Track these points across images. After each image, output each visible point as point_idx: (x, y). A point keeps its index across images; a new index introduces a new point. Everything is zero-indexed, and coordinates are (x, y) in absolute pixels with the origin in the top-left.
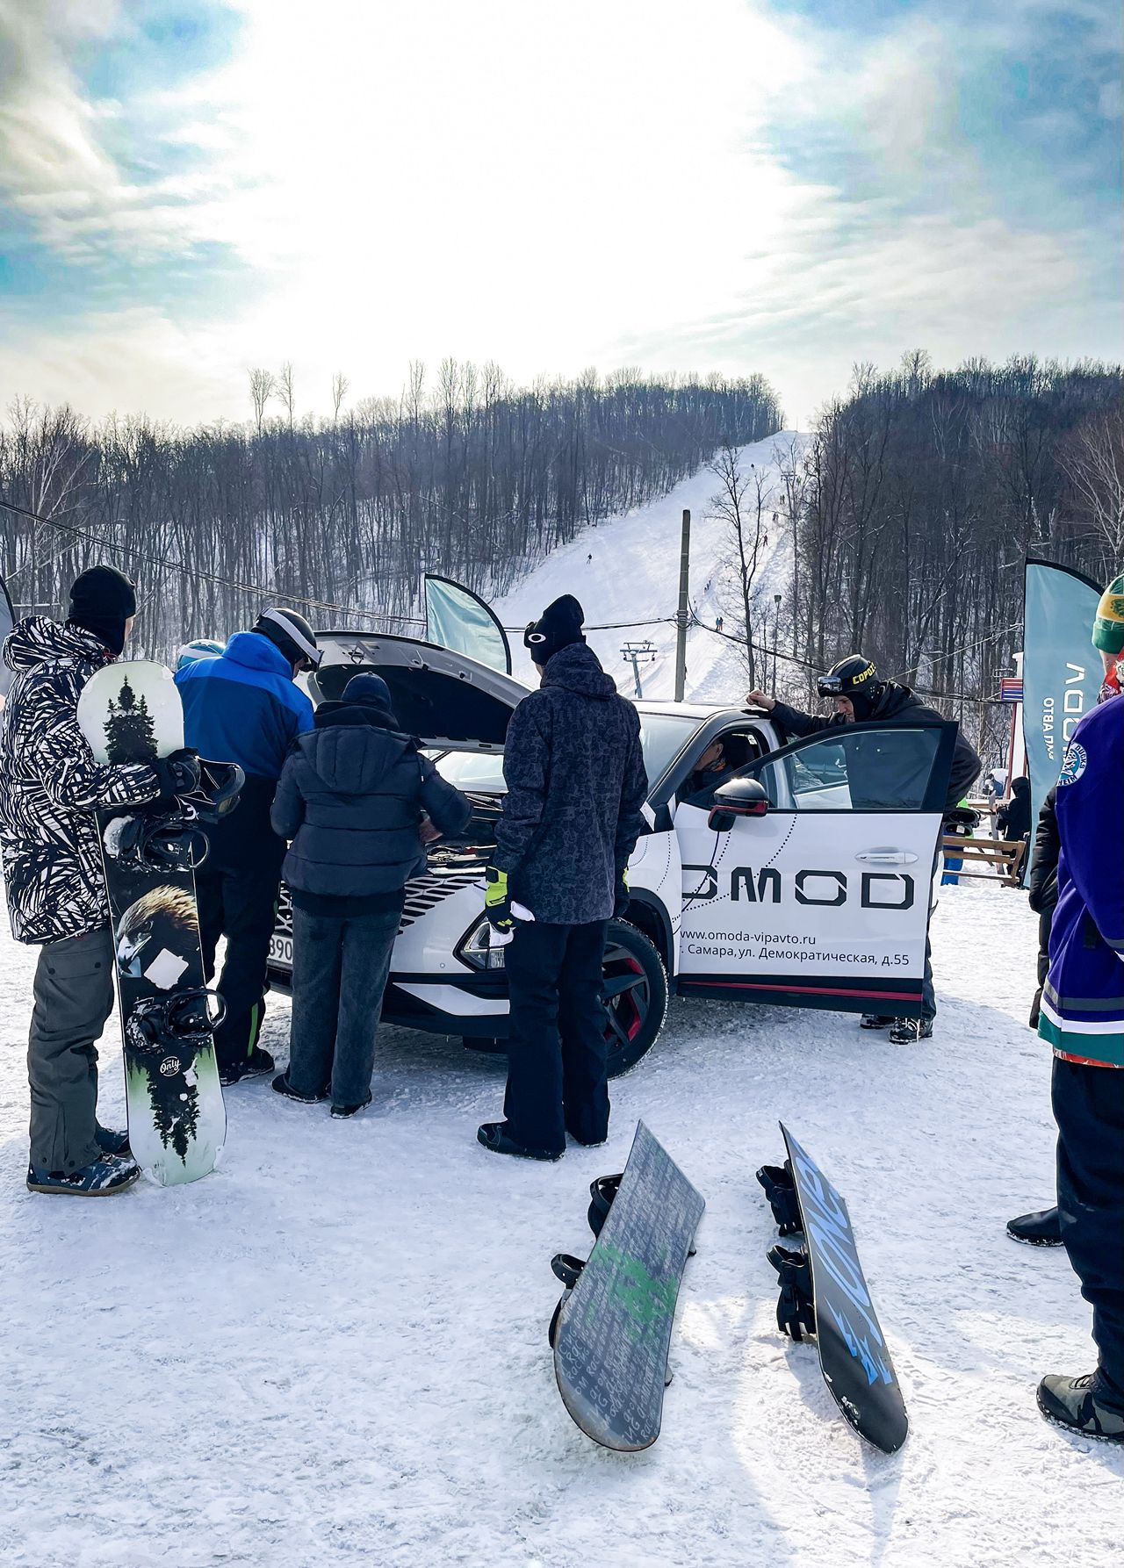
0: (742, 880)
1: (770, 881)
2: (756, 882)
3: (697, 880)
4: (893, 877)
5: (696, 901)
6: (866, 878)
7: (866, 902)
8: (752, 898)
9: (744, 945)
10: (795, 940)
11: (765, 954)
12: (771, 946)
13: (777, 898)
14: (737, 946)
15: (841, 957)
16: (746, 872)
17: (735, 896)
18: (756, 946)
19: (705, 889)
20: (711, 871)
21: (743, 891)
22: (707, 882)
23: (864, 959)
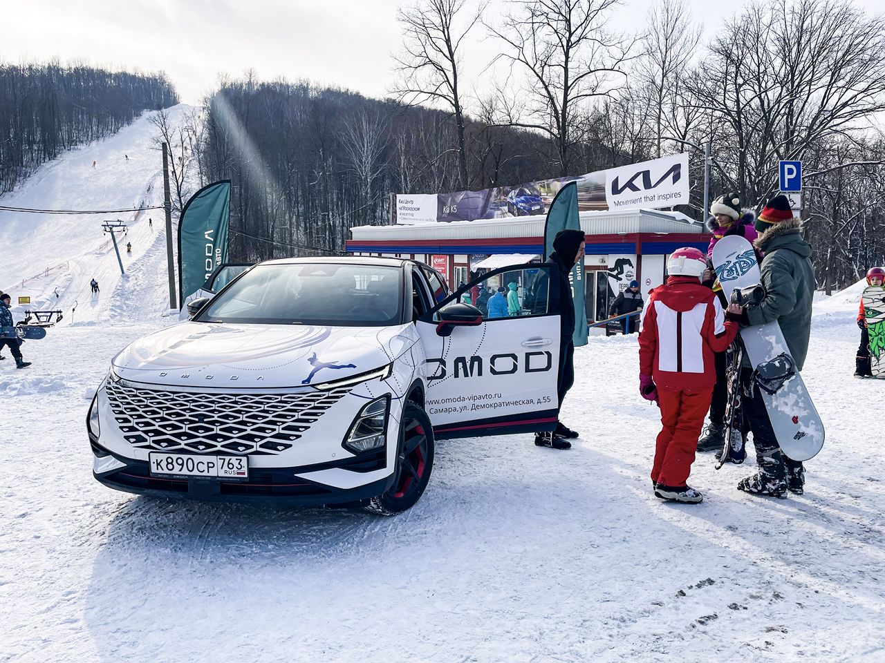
0: (460, 365)
1: (476, 363)
2: (468, 365)
3: (434, 368)
4: (541, 353)
5: (434, 381)
6: (528, 355)
7: (528, 370)
8: (466, 375)
9: (461, 404)
10: (489, 397)
11: (475, 408)
12: (478, 402)
13: (480, 374)
14: (458, 405)
15: (516, 403)
16: (462, 360)
17: (456, 375)
18: (468, 403)
19: (439, 373)
20: (442, 362)
21: (461, 372)
22: (440, 368)
23: (528, 402)
